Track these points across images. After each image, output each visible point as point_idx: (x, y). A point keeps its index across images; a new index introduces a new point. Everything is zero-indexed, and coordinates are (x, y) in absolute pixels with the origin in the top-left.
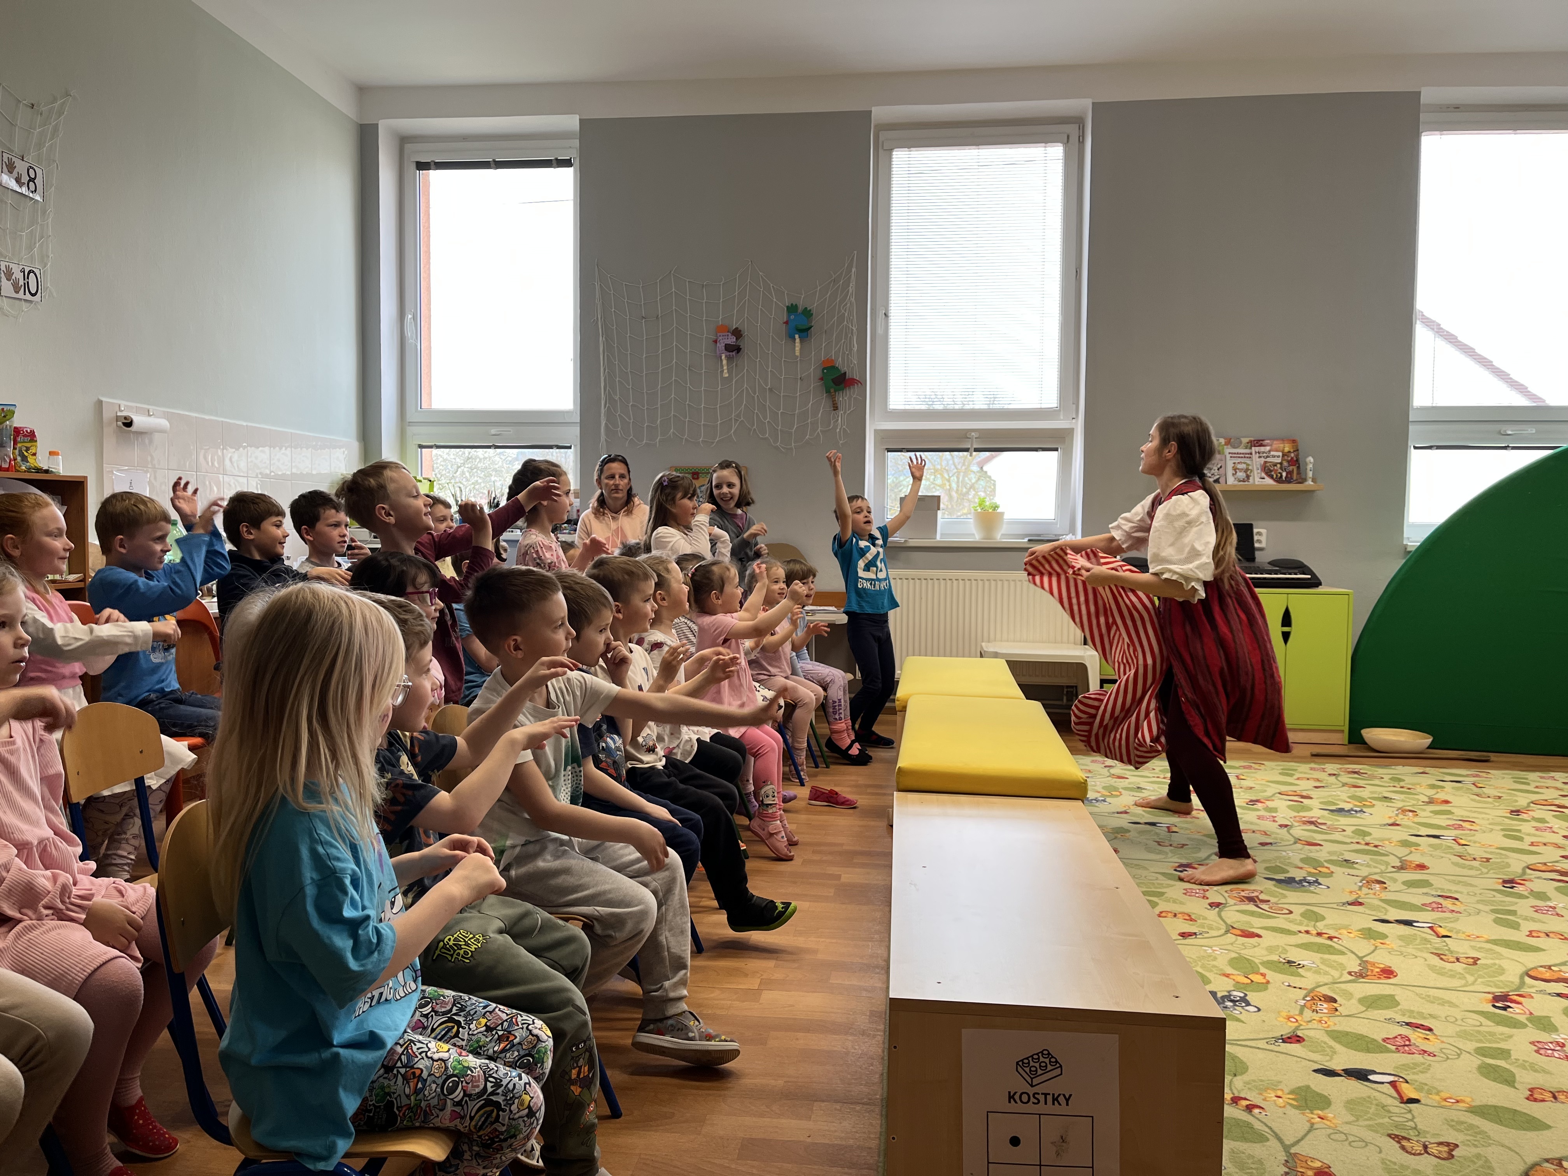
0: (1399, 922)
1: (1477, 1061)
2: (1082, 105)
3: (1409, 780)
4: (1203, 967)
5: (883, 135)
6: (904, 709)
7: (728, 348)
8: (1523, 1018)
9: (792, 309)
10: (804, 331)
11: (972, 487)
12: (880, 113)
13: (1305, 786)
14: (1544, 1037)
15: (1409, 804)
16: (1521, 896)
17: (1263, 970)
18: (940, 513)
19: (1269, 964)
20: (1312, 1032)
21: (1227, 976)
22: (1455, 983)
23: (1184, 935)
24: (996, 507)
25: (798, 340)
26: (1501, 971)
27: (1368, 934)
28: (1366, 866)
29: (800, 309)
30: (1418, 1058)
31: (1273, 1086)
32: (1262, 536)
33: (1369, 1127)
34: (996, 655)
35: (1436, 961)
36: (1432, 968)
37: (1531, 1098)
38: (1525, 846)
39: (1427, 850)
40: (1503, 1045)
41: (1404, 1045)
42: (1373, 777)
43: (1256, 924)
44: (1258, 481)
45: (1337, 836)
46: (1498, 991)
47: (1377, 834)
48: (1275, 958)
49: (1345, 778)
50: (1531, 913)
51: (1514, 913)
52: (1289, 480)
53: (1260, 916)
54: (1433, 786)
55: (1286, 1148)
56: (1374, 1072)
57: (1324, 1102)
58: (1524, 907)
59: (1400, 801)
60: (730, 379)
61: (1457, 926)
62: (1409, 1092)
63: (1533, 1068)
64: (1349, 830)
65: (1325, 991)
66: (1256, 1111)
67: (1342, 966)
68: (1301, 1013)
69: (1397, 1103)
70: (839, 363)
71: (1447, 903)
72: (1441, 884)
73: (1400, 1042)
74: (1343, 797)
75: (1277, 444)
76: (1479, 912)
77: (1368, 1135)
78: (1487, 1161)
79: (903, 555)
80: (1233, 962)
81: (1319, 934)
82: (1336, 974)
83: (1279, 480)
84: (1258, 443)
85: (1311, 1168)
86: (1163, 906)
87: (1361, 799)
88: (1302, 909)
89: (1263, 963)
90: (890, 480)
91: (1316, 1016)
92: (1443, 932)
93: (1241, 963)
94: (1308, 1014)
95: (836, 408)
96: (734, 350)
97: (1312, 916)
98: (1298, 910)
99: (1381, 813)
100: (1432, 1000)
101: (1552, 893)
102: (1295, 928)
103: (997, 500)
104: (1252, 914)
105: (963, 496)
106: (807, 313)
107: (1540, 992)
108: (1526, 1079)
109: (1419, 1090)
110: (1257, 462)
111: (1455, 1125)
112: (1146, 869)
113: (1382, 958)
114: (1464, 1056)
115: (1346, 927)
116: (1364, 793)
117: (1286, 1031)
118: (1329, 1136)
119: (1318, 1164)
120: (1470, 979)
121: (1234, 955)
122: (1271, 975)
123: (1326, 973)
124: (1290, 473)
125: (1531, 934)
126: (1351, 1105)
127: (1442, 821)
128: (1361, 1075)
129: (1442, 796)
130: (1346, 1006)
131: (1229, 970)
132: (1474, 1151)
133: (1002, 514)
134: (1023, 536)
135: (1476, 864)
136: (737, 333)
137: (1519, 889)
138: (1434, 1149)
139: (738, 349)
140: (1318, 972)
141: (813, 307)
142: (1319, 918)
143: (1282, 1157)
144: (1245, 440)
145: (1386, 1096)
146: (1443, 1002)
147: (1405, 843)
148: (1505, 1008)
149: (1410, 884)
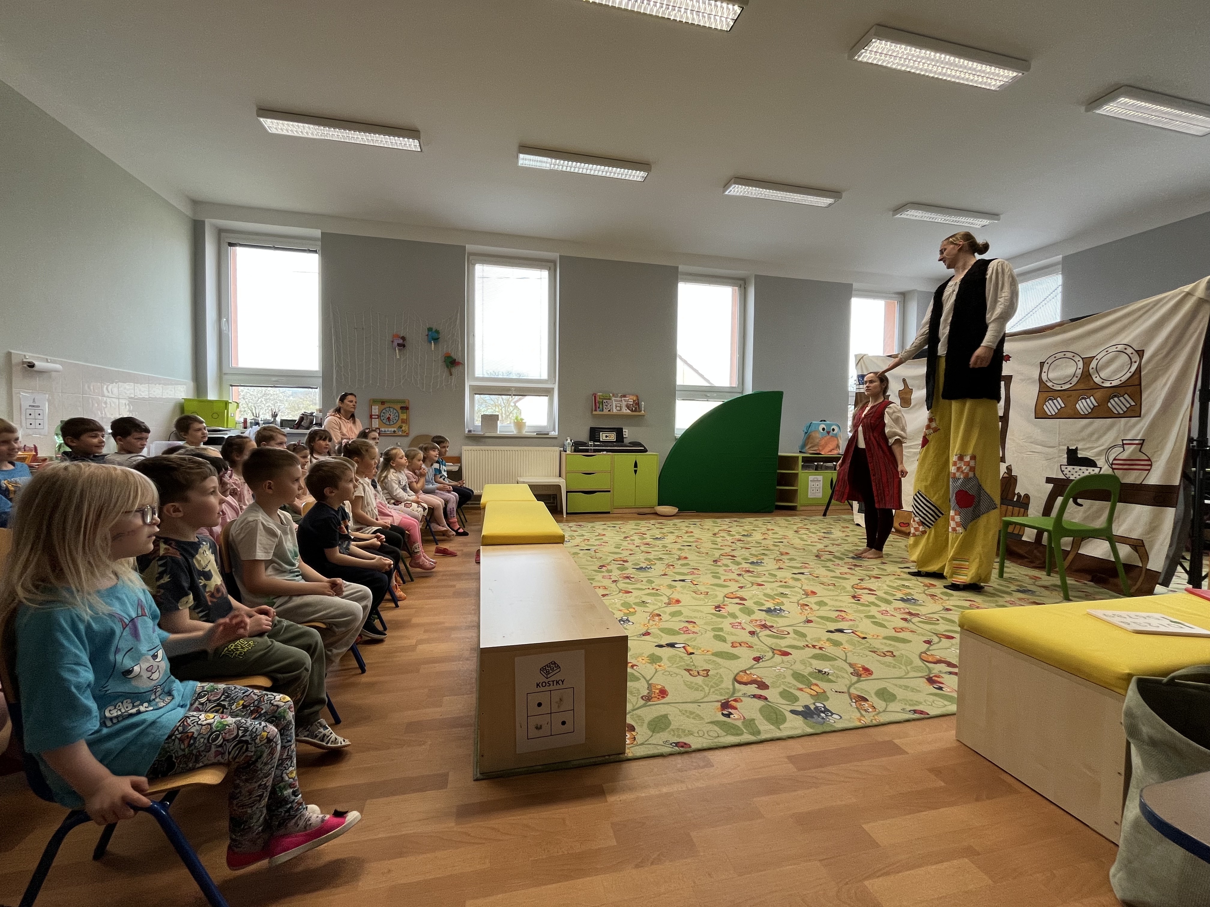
0: (680, 580)
1: (713, 633)
2: (555, 255)
3: (679, 525)
4: (612, 608)
5: (471, 258)
6: (484, 508)
7: (399, 345)
8: (726, 614)
9: (430, 329)
10: (436, 340)
11: (511, 412)
12: (469, 247)
13: (643, 530)
14: (733, 621)
15: (679, 534)
16: (720, 566)
17: (634, 606)
18: (499, 422)
19: (635, 604)
20: (653, 630)
21: (621, 611)
22: (702, 603)
23: (603, 595)
24: (522, 420)
25: (433, 343)
26: (716, 596)
27: (670, 587)
28: (667, 559)
29: (434, 330)
30: (691, 635)
31: (641, 655)
32: (626, 433)
33: (677, 667)
34: (524, 483)
35: (694, 595)
36: (694, 598)
37: (733, 646)
38: (719, 547)
39: (687, 551)
40: (720, 626)
41: (686, 631)
42: (667, 525)
43: (630, 587)
44: (624, 411)
45: (656, 549)
46: (716, 604)
47: (670, 546)
48: (638, 601)
49: (658, 526)
50: (723, 572)
51: (718, 573)
52: (635, 411)
53: (632, 584)
54: (687, 527)
55: (647, 681)
56: (677, 643)
57: (660, 659)
58: (721, 570)
59: (677, 533)
60: (399, 360)
61: (700, 580)
62: (690, 650)
63: (732, 634)
64: (661, 546)
65: (657, 612)
66: (635, 667)
67: (662, 600)
68: (649, 622)
69: (686, 655)
70: (453, 355)
71: (695, 571)
72: (693, 564)
73: (685, 629)
74: (657, 533)
75: (631, 397)
76: (706, 573)
77: (677, 671)
78: (721, 675)
79: (484, 440)
80: (622, 605)
81: (653, 589)
82: (660, 604)
83: (632, 411)
84: (624, 396)
85: (657, 689)
86: (595, 584)
87: (663, 533)
88: (646, 579)
89: (634, 604)
90: (476, 408)
91: (654, 623)
92: (695, 583)
93: (626, 605)
94: (651, 622)
95: (451, 375)
96: (402, 346)
97: (650, 582)
98: (645, 580)
99: (671, 538)
100: (694, 611)
101: (730, 564)
102: (644, 587)
103: (523, 417)
104: (628, 583)
105: (507, 416)
106: (437, 332)
107: (731, 603)
108: (730, 639)
109: (693, 648)
110: (624, 404)
111: (707, 661)
112: (586, 569)
113: (676, 596)
114: (708, 632)
115: (662, 585)
116: (664, 531)
117: (643, 631)
118: (663, 674)
119: (660, 687)
120: (706, 600)
121: (623, 602)
122: (637, 608)
123: (657, 604)
124: (636, 408)
125: (724, 581)
126: (670, 659)
127: (691, 539)
128: (672, 645)
129: (690, 530)
130: (665, 617)
131: (622, 608)
132: (716, 671)
133: (525, 423)
134: (534, 432)
135: (703, 555)
136: (403, 338)
137: (719, 564)
138: (701, 673)
139: (404, 346)
140: (654, 604)
141: (440, 329)
142: (652, 582)
143: (646, 686)
144: (620, 395)
145: (681, 652)
146: (698, 611)
147: (680, 549)
148: (719, 611)
149: (682, 565)
